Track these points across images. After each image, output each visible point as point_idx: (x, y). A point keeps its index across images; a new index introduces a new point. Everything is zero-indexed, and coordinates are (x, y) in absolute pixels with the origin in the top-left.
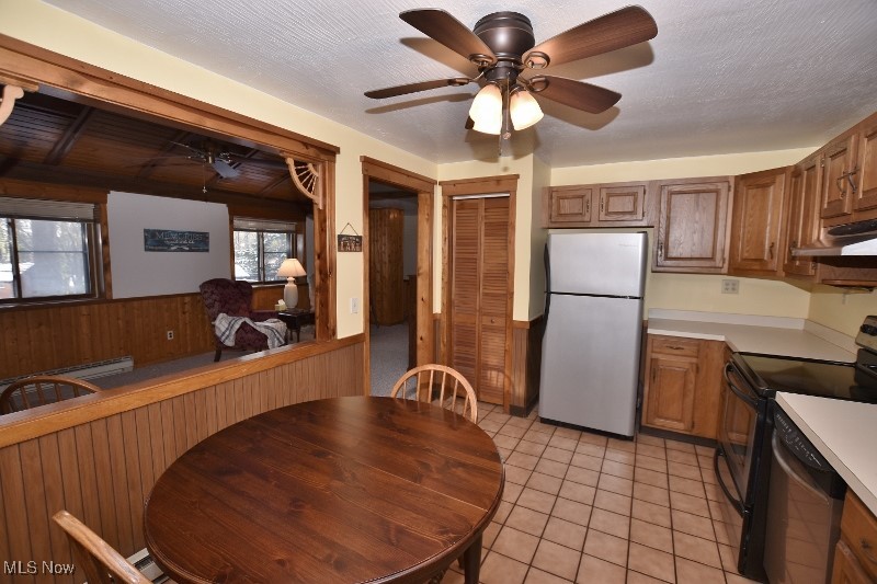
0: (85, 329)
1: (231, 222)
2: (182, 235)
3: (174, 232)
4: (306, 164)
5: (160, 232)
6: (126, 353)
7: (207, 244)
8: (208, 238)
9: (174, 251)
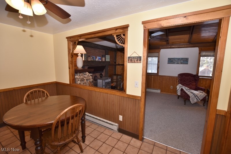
0: (152, 81)
1: (200, 53)
2: (179, 59)
3: (176, 58)
4: (121, 35)
5: (172, 58)
6: (159, 88)
7: (187, 62)
8: (188, 60)
9: (176, 64)
